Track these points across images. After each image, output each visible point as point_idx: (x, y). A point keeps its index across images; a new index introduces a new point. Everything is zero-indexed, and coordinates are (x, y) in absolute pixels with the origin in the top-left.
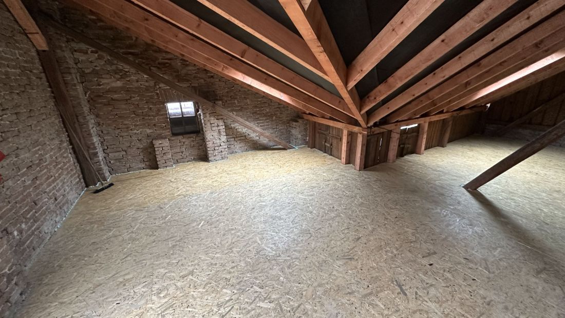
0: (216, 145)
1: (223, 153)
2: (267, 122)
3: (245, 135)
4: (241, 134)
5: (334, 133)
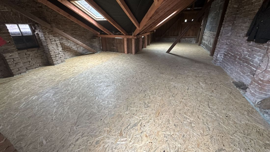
0: (56, 54)
1: (62, 58)
3: (69, 47)
4: (67, 47)
5: (118, 42)
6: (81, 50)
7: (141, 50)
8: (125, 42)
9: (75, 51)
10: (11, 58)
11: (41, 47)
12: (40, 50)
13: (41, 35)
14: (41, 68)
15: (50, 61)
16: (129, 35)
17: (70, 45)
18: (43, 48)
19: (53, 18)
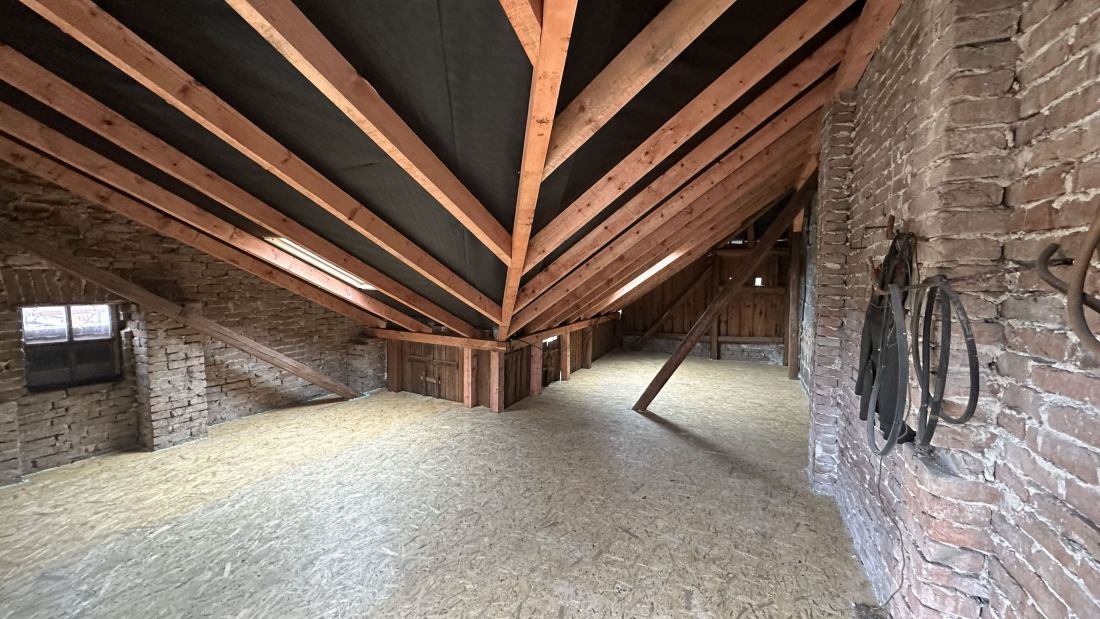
0: (176, 405)
1: (196, 423)
2: (300, 347)
3: (248, 376)
4: (239, 376)
5: (443, 357)
6: (294, 386)
7: (536, 394)
8: (466, 361)
9: (268, 388)
11: (129, 377)
12: (120, 389)
13: (139, 337)
14: (98, 459)
15: (146, 431)
16: (483, 337)
17: (253, 367)
18: (135, 383)
19: (209, 282)
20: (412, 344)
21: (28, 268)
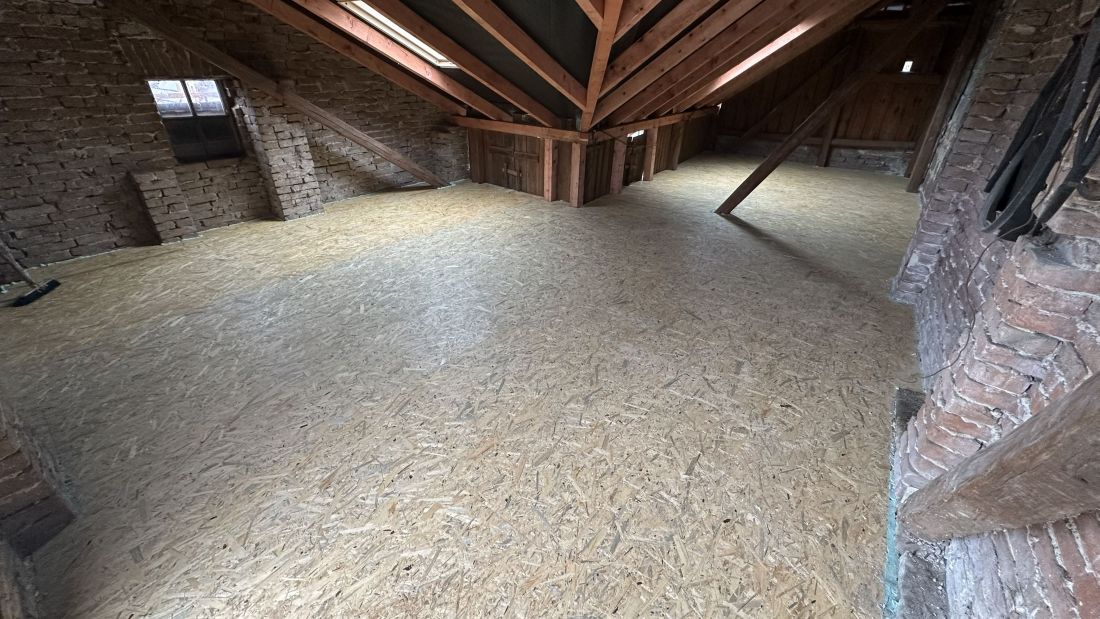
0: (294, 182)
1: (313, 199)
3: (347, 160)
4: (339, 159)
5: (524, 149)
6: (387, 171)
7: (616, 192)
8: (547, 153)
9: (365, 173)
10: (155, 187)
11: (250, 155)
12: (246, 164)
13: (249, 115)
14: (246, 224)
15: (276, 204)
16: (565, 128)
17: (349, 151)
18: (256, 159)
19: (294, 58)
20: (493, 134)
21: (139, 38)
